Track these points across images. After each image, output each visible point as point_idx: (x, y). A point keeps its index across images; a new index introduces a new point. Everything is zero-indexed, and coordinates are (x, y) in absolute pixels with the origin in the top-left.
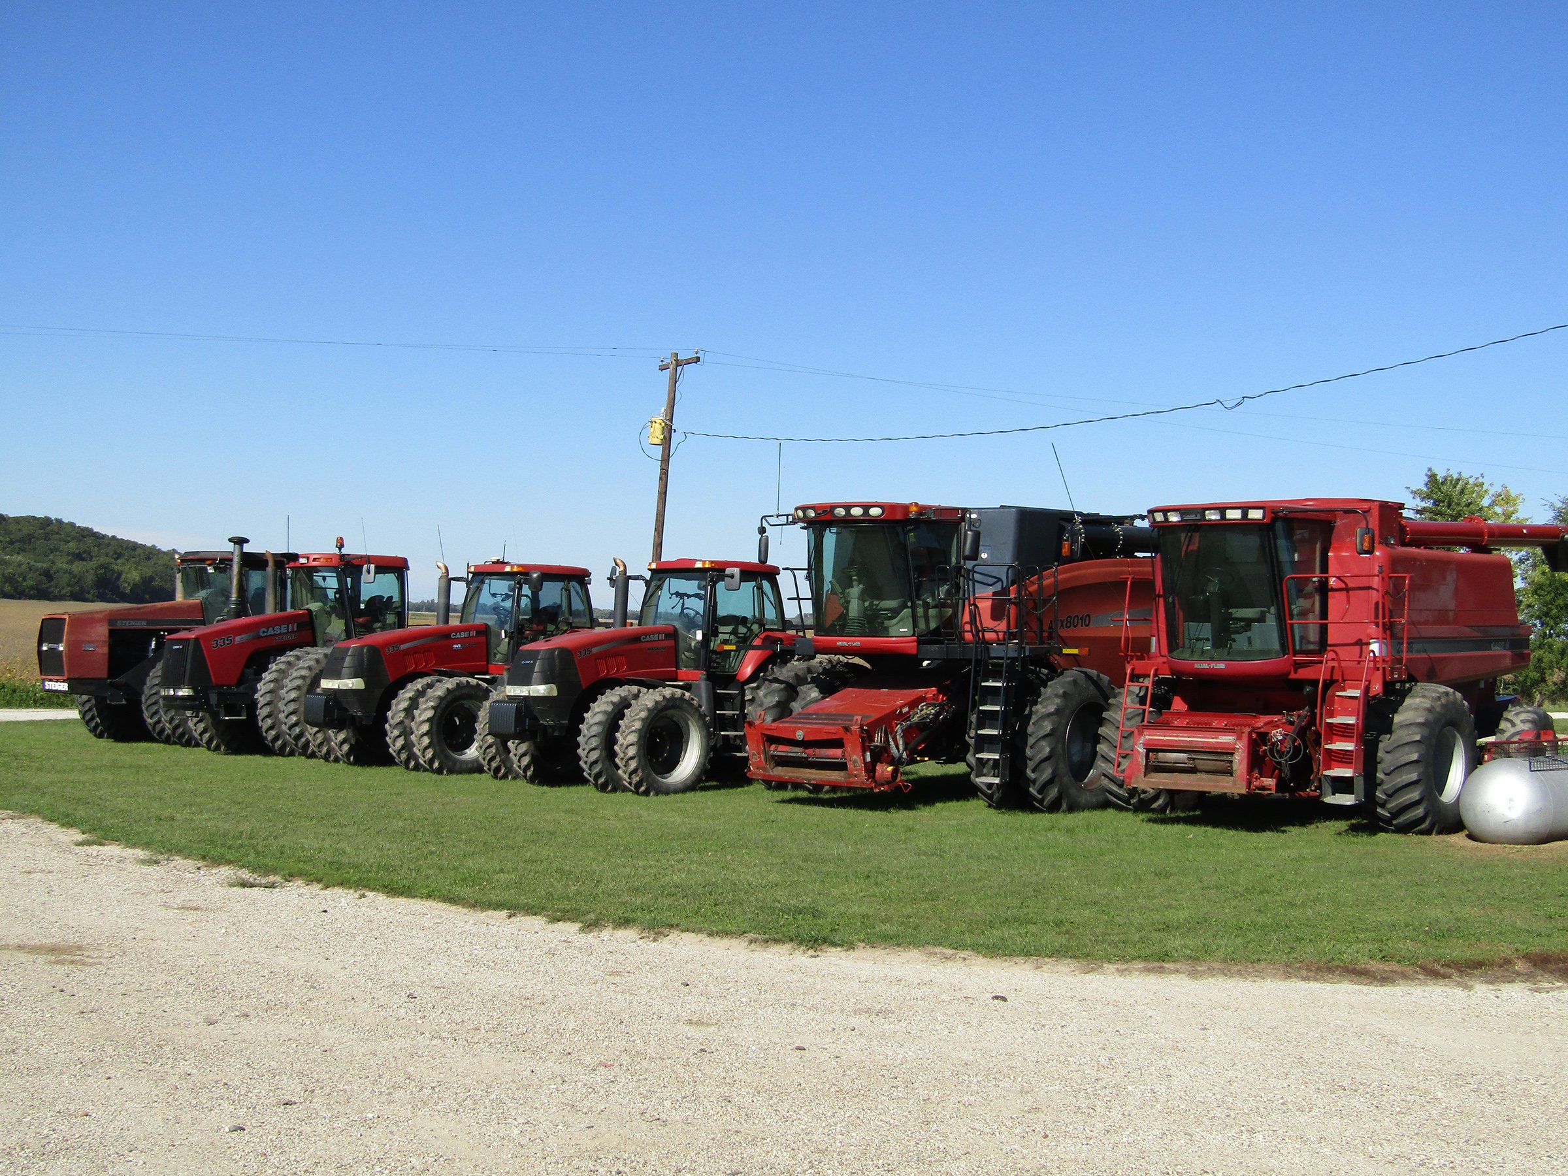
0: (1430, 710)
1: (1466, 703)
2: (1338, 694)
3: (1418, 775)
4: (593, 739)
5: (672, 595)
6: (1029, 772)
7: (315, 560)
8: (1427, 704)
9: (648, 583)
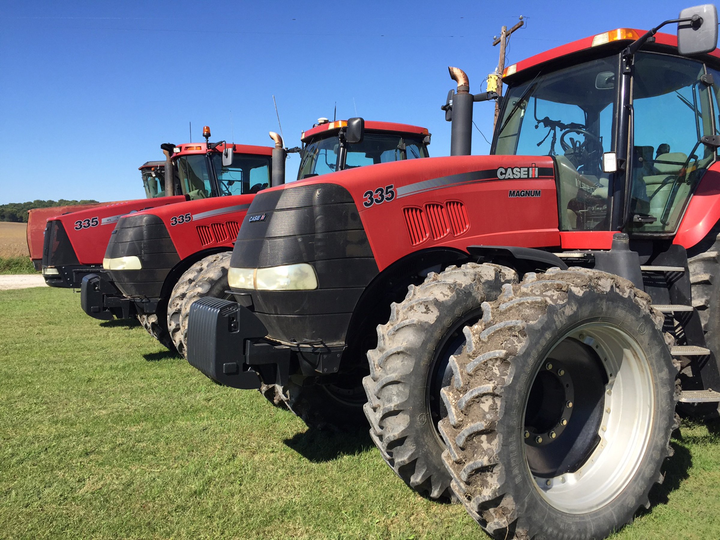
4: (394, 389)
5: (539, 122)
7: (187, 148)
9: (502, 103)
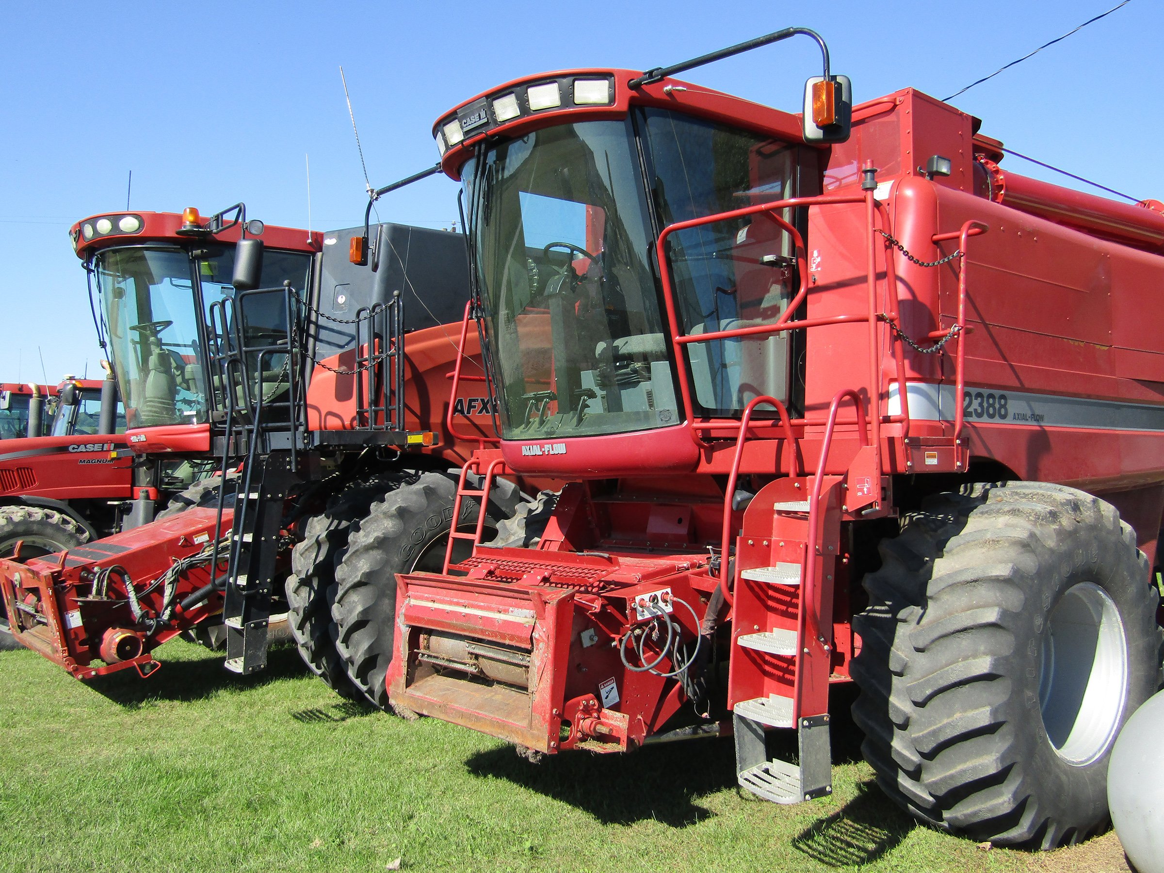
0: (1027, 545)
1: (1127, 527)
2: (778, 506)
3: (994, 712)
6: (340, 646)
8: (1021, 529)
